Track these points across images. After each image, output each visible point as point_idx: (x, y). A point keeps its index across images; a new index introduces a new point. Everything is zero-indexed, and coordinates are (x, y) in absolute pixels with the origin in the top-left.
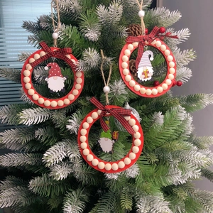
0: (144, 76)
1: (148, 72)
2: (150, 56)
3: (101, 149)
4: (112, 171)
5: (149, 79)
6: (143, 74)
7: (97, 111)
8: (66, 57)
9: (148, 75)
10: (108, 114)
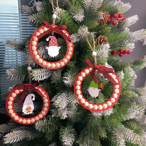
0: (27, 111)
1: (30, 108)
2: (32, 97)
3: (89, 95)
4: (98, 110)
5: (31, 113)
6: (27, 109)
7: (88, 69)
8: (62, 32)
9: (30, 110)
10: (97, 71)
